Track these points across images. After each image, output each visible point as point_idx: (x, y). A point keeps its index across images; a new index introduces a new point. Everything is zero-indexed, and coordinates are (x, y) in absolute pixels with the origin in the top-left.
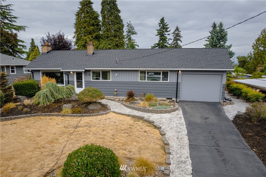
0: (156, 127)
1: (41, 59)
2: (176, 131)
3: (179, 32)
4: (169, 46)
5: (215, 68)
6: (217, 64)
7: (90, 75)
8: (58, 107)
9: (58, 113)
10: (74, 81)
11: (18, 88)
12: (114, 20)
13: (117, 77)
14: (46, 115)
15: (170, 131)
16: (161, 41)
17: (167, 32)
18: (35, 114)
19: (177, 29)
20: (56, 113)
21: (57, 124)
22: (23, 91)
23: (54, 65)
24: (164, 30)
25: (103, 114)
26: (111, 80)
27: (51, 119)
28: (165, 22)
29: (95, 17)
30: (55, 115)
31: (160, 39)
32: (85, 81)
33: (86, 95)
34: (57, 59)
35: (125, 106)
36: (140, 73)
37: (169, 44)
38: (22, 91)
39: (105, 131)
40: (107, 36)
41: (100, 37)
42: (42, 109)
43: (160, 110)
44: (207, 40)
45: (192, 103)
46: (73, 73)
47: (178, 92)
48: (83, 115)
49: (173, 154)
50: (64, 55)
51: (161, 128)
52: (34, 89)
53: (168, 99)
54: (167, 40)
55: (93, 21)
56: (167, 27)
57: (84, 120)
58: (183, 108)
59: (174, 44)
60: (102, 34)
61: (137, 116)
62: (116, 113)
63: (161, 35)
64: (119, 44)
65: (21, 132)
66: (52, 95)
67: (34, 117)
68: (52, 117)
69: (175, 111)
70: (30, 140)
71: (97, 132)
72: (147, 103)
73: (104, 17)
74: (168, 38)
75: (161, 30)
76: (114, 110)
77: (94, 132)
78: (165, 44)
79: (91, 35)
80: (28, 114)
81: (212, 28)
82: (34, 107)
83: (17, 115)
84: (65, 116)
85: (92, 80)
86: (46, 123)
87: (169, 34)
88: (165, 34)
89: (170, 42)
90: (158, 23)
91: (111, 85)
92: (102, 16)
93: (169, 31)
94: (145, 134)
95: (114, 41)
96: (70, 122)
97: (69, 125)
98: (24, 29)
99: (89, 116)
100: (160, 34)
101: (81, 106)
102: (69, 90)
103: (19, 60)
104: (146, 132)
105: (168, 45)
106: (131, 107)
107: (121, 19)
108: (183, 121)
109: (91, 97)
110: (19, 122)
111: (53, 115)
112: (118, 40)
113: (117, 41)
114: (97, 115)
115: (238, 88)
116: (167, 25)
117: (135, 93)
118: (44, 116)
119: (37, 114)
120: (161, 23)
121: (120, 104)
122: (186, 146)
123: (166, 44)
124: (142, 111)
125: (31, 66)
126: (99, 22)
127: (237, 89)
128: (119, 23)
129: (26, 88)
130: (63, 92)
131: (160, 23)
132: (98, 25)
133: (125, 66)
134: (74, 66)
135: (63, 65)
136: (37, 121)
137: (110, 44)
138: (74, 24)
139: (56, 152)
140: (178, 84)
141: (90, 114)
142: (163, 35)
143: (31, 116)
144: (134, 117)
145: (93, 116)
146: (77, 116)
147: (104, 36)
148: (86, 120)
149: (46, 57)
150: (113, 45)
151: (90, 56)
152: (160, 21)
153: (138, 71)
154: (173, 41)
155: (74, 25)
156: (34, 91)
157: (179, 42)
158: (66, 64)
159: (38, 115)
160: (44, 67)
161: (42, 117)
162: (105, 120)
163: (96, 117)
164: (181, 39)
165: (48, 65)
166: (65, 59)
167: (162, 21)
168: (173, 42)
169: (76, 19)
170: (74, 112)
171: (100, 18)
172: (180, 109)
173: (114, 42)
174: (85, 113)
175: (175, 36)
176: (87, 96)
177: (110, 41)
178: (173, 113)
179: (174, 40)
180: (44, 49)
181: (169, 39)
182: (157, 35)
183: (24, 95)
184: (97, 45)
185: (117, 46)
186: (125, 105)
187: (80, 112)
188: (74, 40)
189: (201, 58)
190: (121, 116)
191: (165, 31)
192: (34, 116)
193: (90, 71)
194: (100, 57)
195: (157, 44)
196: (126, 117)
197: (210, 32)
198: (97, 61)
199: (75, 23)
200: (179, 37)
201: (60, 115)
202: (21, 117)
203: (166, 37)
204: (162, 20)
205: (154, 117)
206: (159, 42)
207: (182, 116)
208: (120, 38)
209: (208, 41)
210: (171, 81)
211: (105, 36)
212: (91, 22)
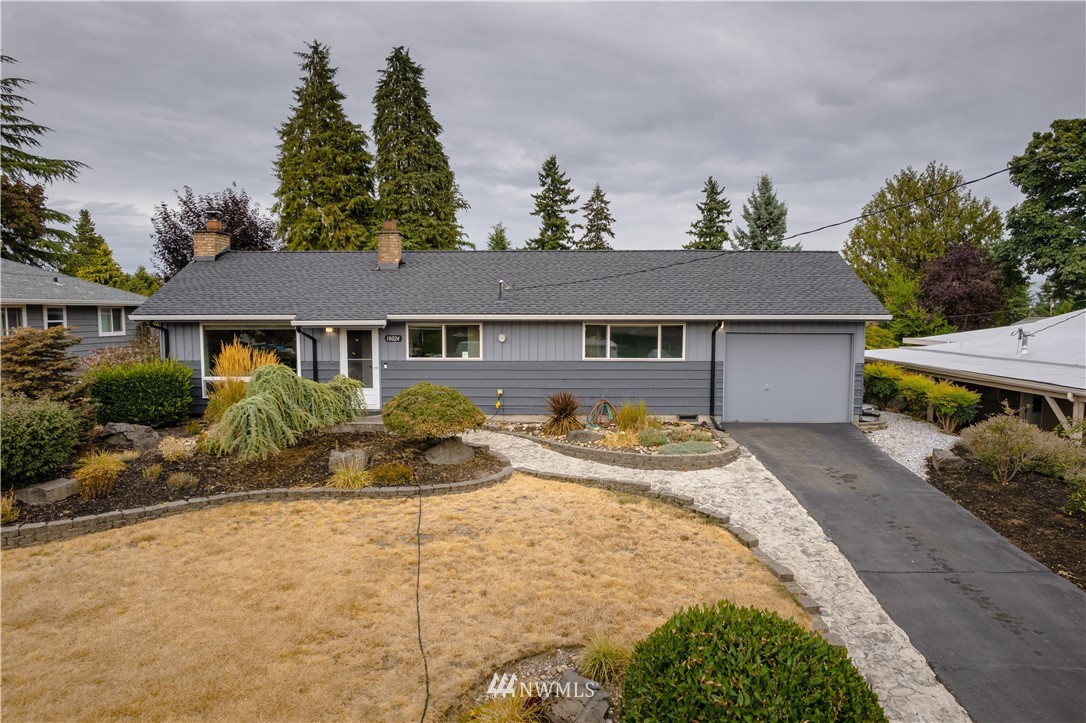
0: (709, 518)
1: (194, 281)
2: (783, 528)
3: (603, 205)
4: (574, 247)
5: (835, 312)
6: (833, 300)
7: (400, 340)
8: (307, 462)
9: (317, 486)
10: (337, 364)
11: (109, 391)
12: (422, 156)
13: (505, 345)
14: (268, 497)
15: (764, 529)
16: (549, 233)
17: (567, 202)
18: (223, 495)
19: (598, 195)
20: (307, 488)
21: (334, 531)
22: (132, 405)
23: (258, 305)
24: (557, 198)
25: (495, 482)
26: (481, 358)
27: (298, 512)
28: (560, 173)
29: (352, 144)
30: (306, 496)
31: (546, 224)
32: (382, 363)
33: (422, 414)
34: (265, 282)
35: (553, 447)
36: (586, 332)
37: (574, 243)
38: (124, 405)
39: (537, 547)
40: (395, 207)
41: (371, 210)
42: (242, 472)
43: (691, 457)
44: (693, 230)
45: (768, 430)
46: (334, 334)
47: (717, 395)
48: (423, 487)
49: (829, 611)
50: (287, 267)
51: (727, 520)
52: (176, 397)
53: (682, 418)
54: (568, 228)
55: (347, 157)
56: (567, 187)
57: (434, 508)
58: (751, 446)
59: (588, 243)
60: (379, 202)
61: (624, 484)
62: (536, 475)
63: (549, 215)
64: (438, 237)
65: (196, 576)
66: (287, 416)
67: (223, 509)
68: (301, 505)
69: (735, 460)
70: (256, 606)
71: (511, 551)
72: (632, 437)
73: (383, 147)
74: (571, 223)
75: (549, 198)
76: (521, 465)
77: (500, 555)
78: (561, 242)
79: (339, 202)
80: (192, 496)
81: (706, 194)
82: (209, 466)
83: (149, 504)
84: (351, 495)
85: (408, 358)
86: (284, 527)
87: (572, 212)
88: (562, 211)
89: (578, 235)
90: (538, 176)
91: (481, 375)
92: (378, 142)
93: (574, 201)
94: (688, 545)
95: (421, 225)
96: (382, 519)
97: (387, 533)
98: (71, 174)
99: (444, 491)
100: (543, 211)
101: (399, 455)
102: (341, 396)
103: (78, 285)
104: (687, 539)
105: (570, 245)
106: (580, 451)
107: (442, 154)
108: (781, 489)
109: (440, 419)
110: (166, 531)
111: (298, 497)
112: (435, 223)
113: (431, 225)
114: (476, 487)
115: (884, 375)
116: (565, 183)
117: (577, 401)
118: (260, 500)
119: (232, 495)
120: (548, 176)
121: (527, 442)
122: (850, 576)
123: (564, 242)
124: (625, 465)
125: (163, 305)
126: (367, 159)
127: (879, 379)
128: (436, 168)
129: (144, 391)
130: (322, 405)
131: (544, 173)
132: (362, 170)
133: (534, 306)
134: (342, 308)
135: (298, 305)
136: (244, 524)
137: (409, 235)
138: (276, 164)
139: (397, 646)
140: (717, 368)
141: (446, 485)
142: (554, 212)
143: (209, 503)
144: (610, 486)
145: (459, 489)
146: (397, 494)
147: (387, 210)
148: (438, 508)
149: (216, 275)
150: (419, 240)
151: (391, 271)
152: (545, 169)
153: (579, 323)
154: (585, 231)
155: (275, 167)
156: (175, 403)
157: (604, 235)
158: (308, 299)
159: (236, 499)
160: (218, 311)
161: (259, 507)
162: (514, 505)
163: (472, 494)
164: (612, 227)
165: (233, 302)
166: (295, 283)
167: (550, 169)
168: (585, 236)
169: (280, 146)
170: (382, 478)
171: (371, 148)
172: (744, 451)
173: (422, 228)
174: (424, 480)
175: (590, 217)
176: (425, 417)
177: (407, 227)
178: (731, 465)
179: (590, 231)
180: (205, 245)
181: (573, 227)
182: (537, 213)
183: (136, 419)
184: (362, 239)
185: (433, 243)
186: (550, 445)
187: (404, 480)
188: (276, 218)
189: (777, 283)
190: (563, 487)
191: (561, 201)
192: (219, 503)
193: (401, 324)
194: (429, 276)
195: (536, 241)
196: (582, 488)
197: (700, 208)
198: (423, 290)
199: (276, 161)
200: (604, 222)
201: (330, 494)
202: (166, 512)
203: (563, 218)
204: (551, 166)
205: (681, 482)
206: (542, 234)
207: (769, 474)
208: (442, 216)
209: (695, 234)
210: (693, 359)
211: (390, 207)
212: (339, 159)
